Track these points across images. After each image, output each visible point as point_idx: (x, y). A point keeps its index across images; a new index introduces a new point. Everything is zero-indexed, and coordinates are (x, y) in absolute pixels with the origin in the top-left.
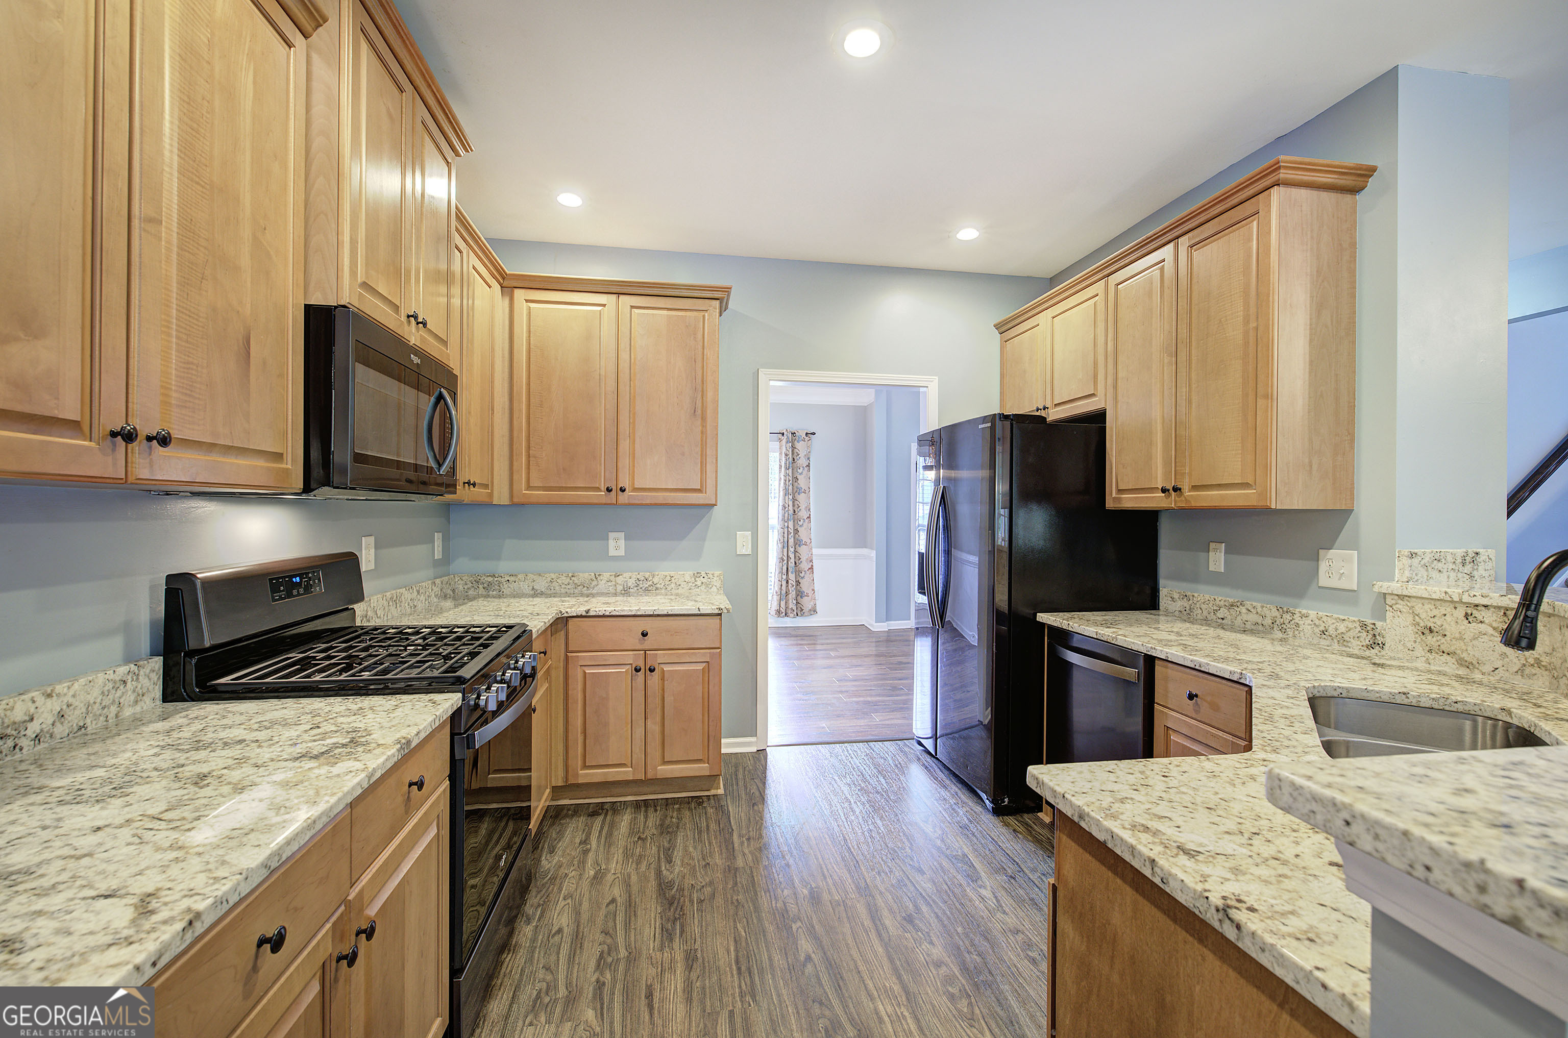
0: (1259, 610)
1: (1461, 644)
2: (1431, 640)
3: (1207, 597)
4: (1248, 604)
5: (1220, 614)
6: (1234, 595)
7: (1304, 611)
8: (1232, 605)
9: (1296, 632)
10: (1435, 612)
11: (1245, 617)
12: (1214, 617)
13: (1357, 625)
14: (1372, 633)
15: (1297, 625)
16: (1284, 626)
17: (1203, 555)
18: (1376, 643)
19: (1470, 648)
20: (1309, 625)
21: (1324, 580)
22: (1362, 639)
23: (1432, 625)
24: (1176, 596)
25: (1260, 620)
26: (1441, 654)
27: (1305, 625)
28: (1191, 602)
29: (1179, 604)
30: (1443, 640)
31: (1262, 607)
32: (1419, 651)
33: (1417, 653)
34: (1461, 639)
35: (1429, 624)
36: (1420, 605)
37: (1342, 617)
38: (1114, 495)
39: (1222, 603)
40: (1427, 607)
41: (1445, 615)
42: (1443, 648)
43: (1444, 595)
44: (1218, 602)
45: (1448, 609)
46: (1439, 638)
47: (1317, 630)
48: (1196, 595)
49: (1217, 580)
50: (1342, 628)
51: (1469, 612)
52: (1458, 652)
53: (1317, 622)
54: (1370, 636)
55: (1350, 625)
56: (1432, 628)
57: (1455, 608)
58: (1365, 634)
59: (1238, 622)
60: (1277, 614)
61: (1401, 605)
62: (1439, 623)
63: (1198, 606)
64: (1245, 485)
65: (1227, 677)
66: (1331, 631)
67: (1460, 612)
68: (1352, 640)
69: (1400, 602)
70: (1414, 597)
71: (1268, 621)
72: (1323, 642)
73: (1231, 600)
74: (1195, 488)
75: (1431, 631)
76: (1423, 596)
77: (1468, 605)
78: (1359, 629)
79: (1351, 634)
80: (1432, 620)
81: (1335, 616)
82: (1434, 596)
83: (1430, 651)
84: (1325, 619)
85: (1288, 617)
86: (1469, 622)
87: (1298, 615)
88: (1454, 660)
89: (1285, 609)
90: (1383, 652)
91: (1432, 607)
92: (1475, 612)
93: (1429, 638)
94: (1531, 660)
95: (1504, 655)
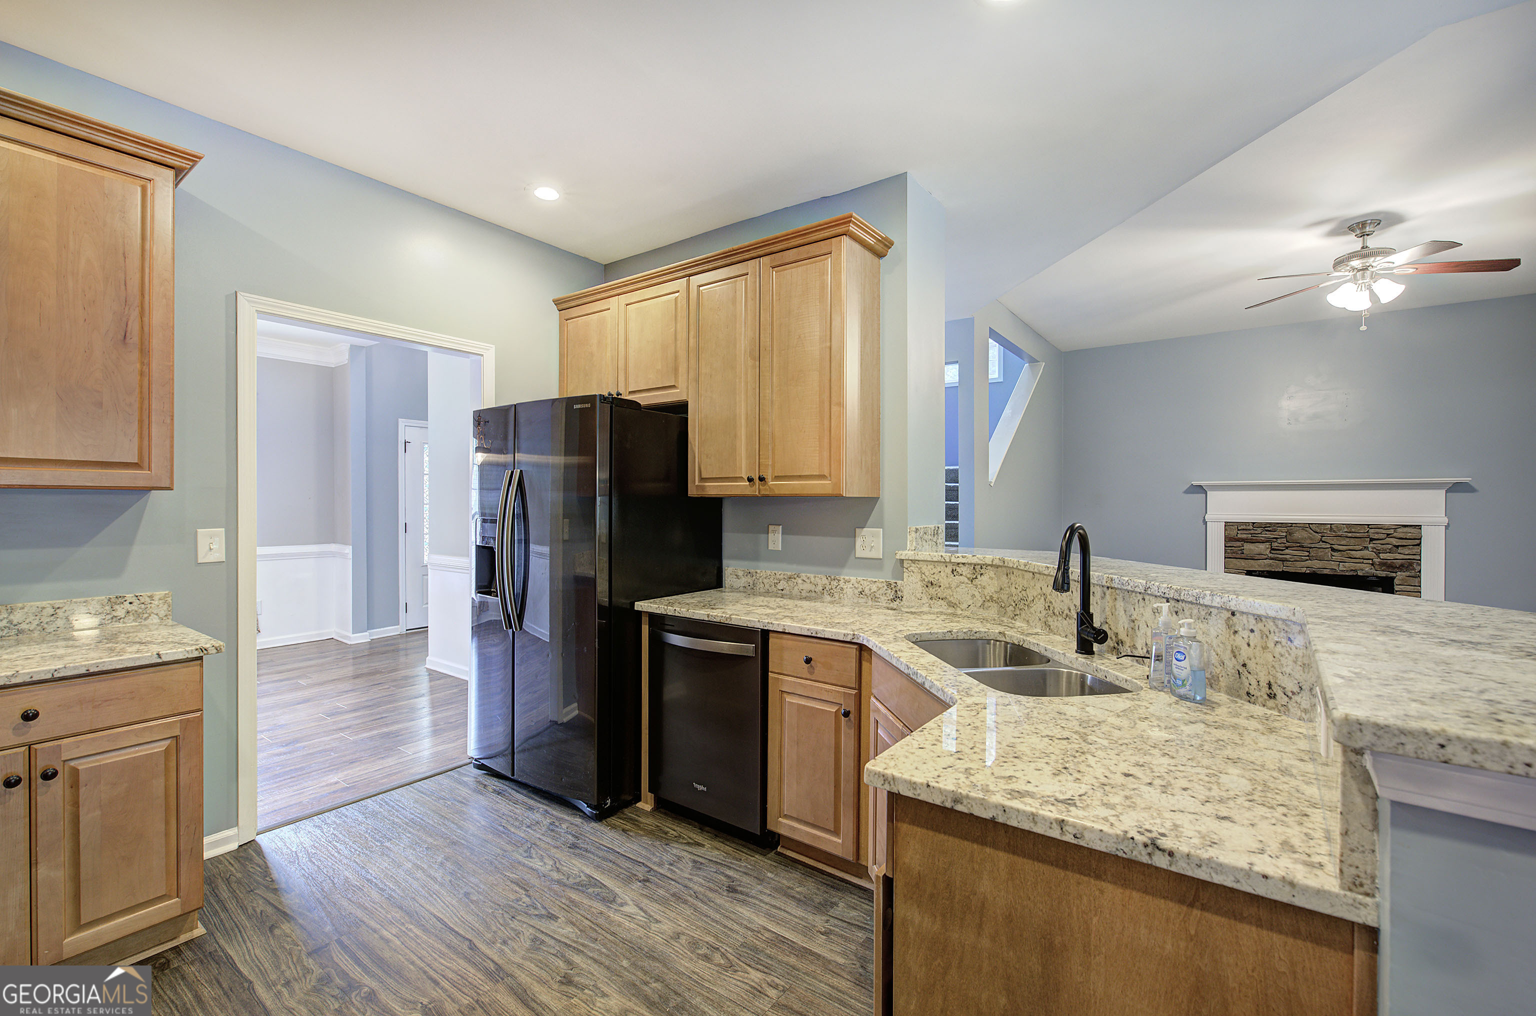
0: (812, 580)
1: (949, 591)
2: (932, 590)
3: (769, 572)
4: (803, 575)
5: (780, 587)
6: (790, 569)
7: (847, 578)
8: (790, 578)
9: (841, 595)
10: (935, 570)
11: (801, 587)
12: (775, 589)
13: (884, 584)
14: (894, 589)
15: (842, 589)
16: (832, 591)
17: (763, 536)
18: (897, 597)
19: (954, 594)
20: (851, 588)
21: (859, 553)
22: (888, 595)
23: (933, 580)
24: (740, 573)
25: (813, 588)
26: (938, 599)
27: (848, 589)
28: (754, 577)
29: (743, 581)
30: (939, 590)
31: (815, 577)
32: (925, 600)
33: (923, 601)
34: (950, 588)
35: (931, 579)
36: (925, 566)
37: (874, 580)
38: (697, 483)
39: (782, 576)
40: (929, 567)
41: (940, 572)
42: (939, 595)
43: (940, 557)
44: (778, 576)
45: (940, 568)
46: (937, 588)
47: (856, 592)
48: (758, 571)
49: (776, 557)
50: (874, 588)
51: (954, 569)
52: (948, 597)
53: (856, 585)
54: (893, 592)
55: (880, 585)
56: (933, 582)
57: (945, 566)
58: (890, 591)
59: (795, 591)
60: (827, 582)
61: (913, 567)
62: (937, 578)
63: (761, 581)
64: (822, 477)
65: (842, 639)
66: (867, 591)
67: (949, 570)
68: (881, 597)
69: (913, 565)
70: (922, 561)
71: (820, 588)
72: (862, 601)
73: (789, 573)
74: (777, 478)
75: (932, 584)
76: (929, 560)
77: (953, 564)
78: (886, 587)
79: (881, 592)
80: (932, 576)
81: (869, 579)
82: (935, 559)
83: (931, 599)
84: (862, 582)
85: (835, 583)
86: (954, 576)
87: (842, 581)
88: (945, 603)
89: (833, 577)
90: (902, 603)
91: (933, 567)
92: (957, 568)
93: (931, 589)
94: (988, 598)
95: (973, 596)
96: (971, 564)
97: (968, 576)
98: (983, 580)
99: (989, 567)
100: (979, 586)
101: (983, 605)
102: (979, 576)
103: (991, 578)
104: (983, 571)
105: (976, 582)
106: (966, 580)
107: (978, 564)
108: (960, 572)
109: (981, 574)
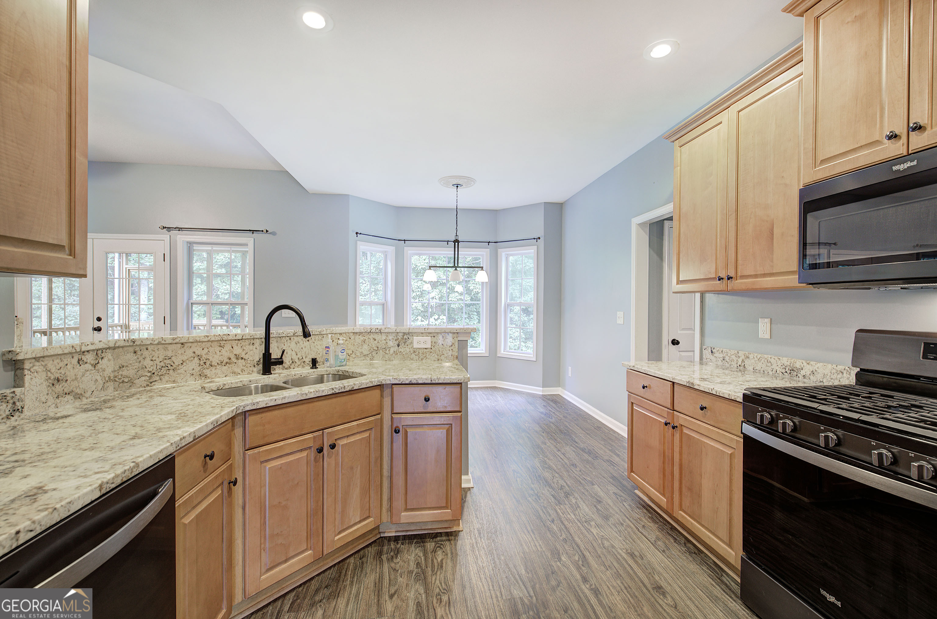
1: (75, 383)
2: (59, 388)
10: (62, 364)
14: (11, 402)
18: (16, 411)
19: (80, 384)
26: (64, 396)
30: (66, 385)
32: (51, 401)
33: (49, 403)
34: (76, 379)
35: (57, 375)
36: (52, 362)
40: (56, 362)
41: (67, 365)
42: (66, 390)
43: (71, 348)
45: (67, 360)
46: (64, 383)
51: (80, 358)
52: (74, 389)
54: (10, 406)
56: (59, 377)
57: (73, 357)
58: (5, 405)
61: (37, 367)
62: (63, 373)
67: (75, 361)
69: (36, 363)
70: (47, 356)
75: (58, 380)
76: (59, 353)
77: (79, 353)
80: (59, 372)
83: (57, 397)
86: (80, 365)
88: (72, 397)
90: (21, 416)
91: (58, 361)
92: (83, 357)
93: (57, 386)
94: (107, 379)
95: (96, 380)
96: (93, 350)
97: (92, 362)
98: (104, 363)
99: (108, 350)
100: (101, 370)
101: (103, 387)
102: (100, 361)
103: (109, 360)
104: (103, 355)
105: (99, 366)
106: (90, 367)
107: (100, 349)
108: (85, 360)
109: (102, 358)
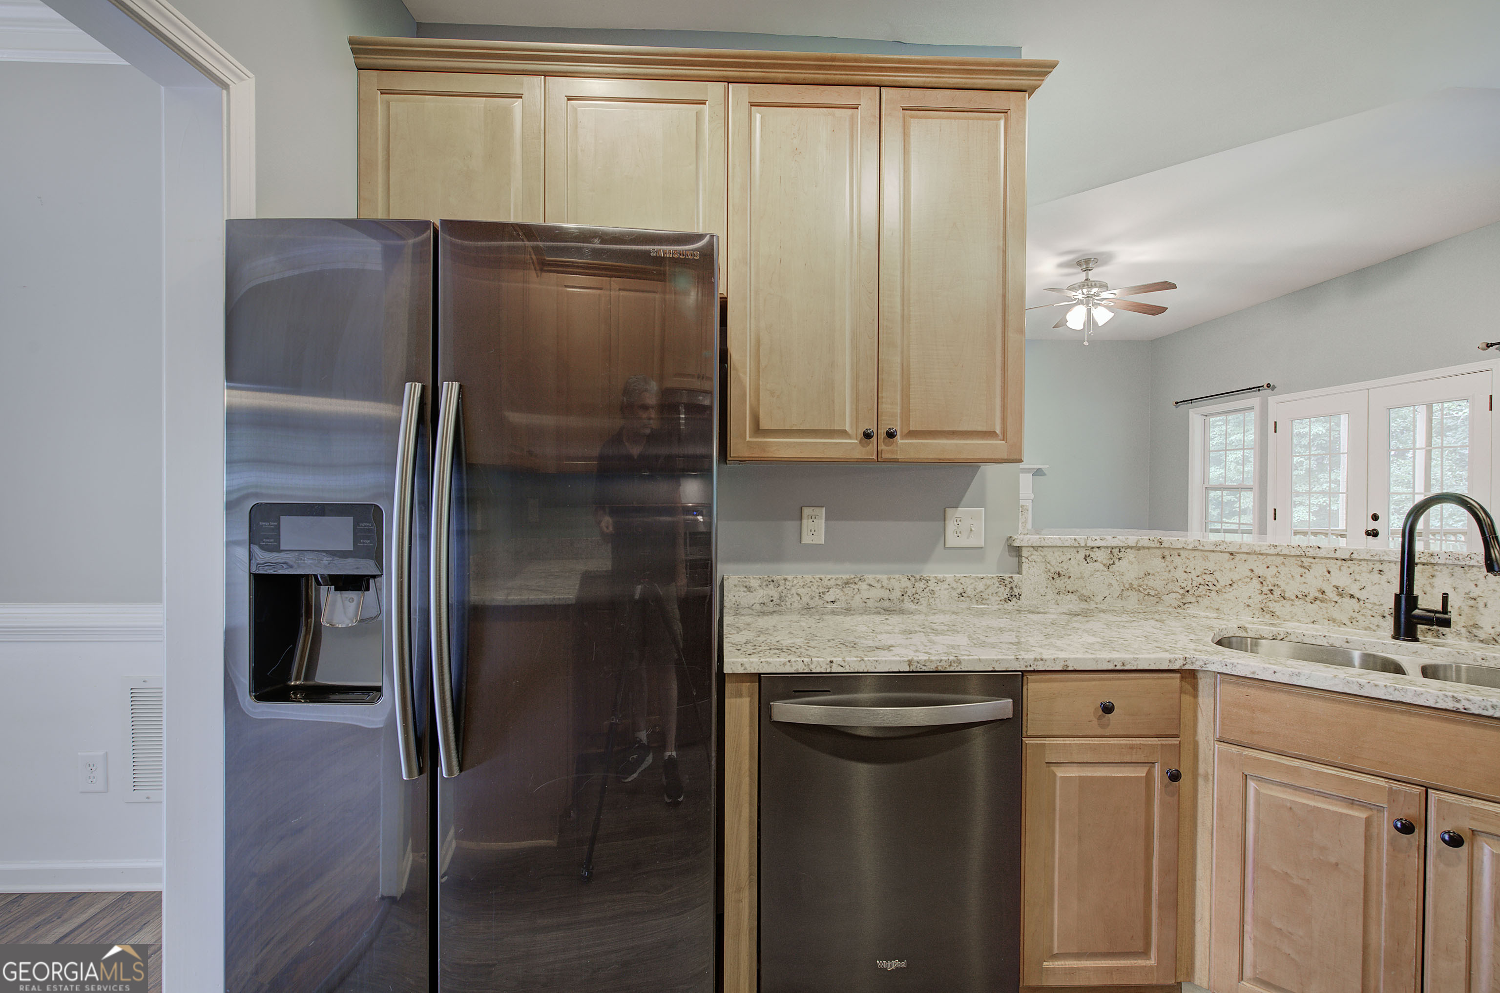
0: (885, 584)
1: (1081, 582)
2: (1059, 583)
3: (808, 578)
4: (870, 578)
5: (829, 597)
6: (845, 569)
7: (940, 576)
8: (847, 583)
9: (932, 600)
10: (1063, 558)
11: (866, 595)
12: (821, 602)
13: (996, 581)
14: (1009, 586)
15: (932, 592)
16: (917, 596)
17: (790, 525)
18: (1013, 596)
19: (1087, 585)
20: (946, 589)
21: (952, 540)
22: (1000, 594)
23: (1060, 570)
24: (754, 583)
25: (885, 594)
26: (1067, 593)
27: (942, 592)
28: (781, 588)
29: (760, 594)
30: (1068, 581)
31: (889, 579)
32: (1051, 595)
33: (1048, 597)
34: (1082, 578)
35: (1058, 569)
36: (1051, 553)
37: (982, 576)
38: (748, 439)
39: (832, 582)
40: (1056, 554)
41: (1070, 559)
42: (1068, 588)
43: (1073, 541)
44: (825, 582)
45: (1071, 553)
46: (1066, 580)
47: (955, 594)
48: (790, 577)
49: (814, 554)
50: (981, 586)
51: (1088, 554)
52: (1079, 589)
53: (954, 585)
54: (1008, 589)
55: (989, 582)
56: (1061, 572)
57: (1078, 552)
58: (1003, 588)
59: (857, 602)
60: (909, 584)
61: (1036, 556)
62: (1065, 568)
63: (793, 591)
66: (970, 592)
67: (1081, 556)
68: (990, 597)
69: (1035, 552)
70: (1047, 547)
71: (897, 594)
72: (964, 605)
73: (845, 577)
75: (1059, 575)
76: (1058, 545)
77: (1086, 547)
78: (997, 584)
79: (990, 591)
80: (1060, 565)
81: (974, 575)
82: (1067, 544)
83: (1058, 593)
84: (962, 581)
85: (921, 585)
86: (1088, 563)
87: (934, 580)
88: (1076, 598)
89: (918, 577)
90: (1020, 603)
91: (1061, 554)
92: (1091, 553)
93: (1058, 581)
94: (1127, 586)
95: (1110, 585)
96: (1107, 547)
97: (1105, 562)
98: (1120, 566)
99: (1129, 550)
100: (1117, 574)
101: (1121, 595)
102: (1117, 562)
103: (1131, 563)
104: (1121, 555)
105: (1114, 568)
106: (1102, 567)
107: (1116, 547)
108: (1095, 558)
109: (1120, 559)
